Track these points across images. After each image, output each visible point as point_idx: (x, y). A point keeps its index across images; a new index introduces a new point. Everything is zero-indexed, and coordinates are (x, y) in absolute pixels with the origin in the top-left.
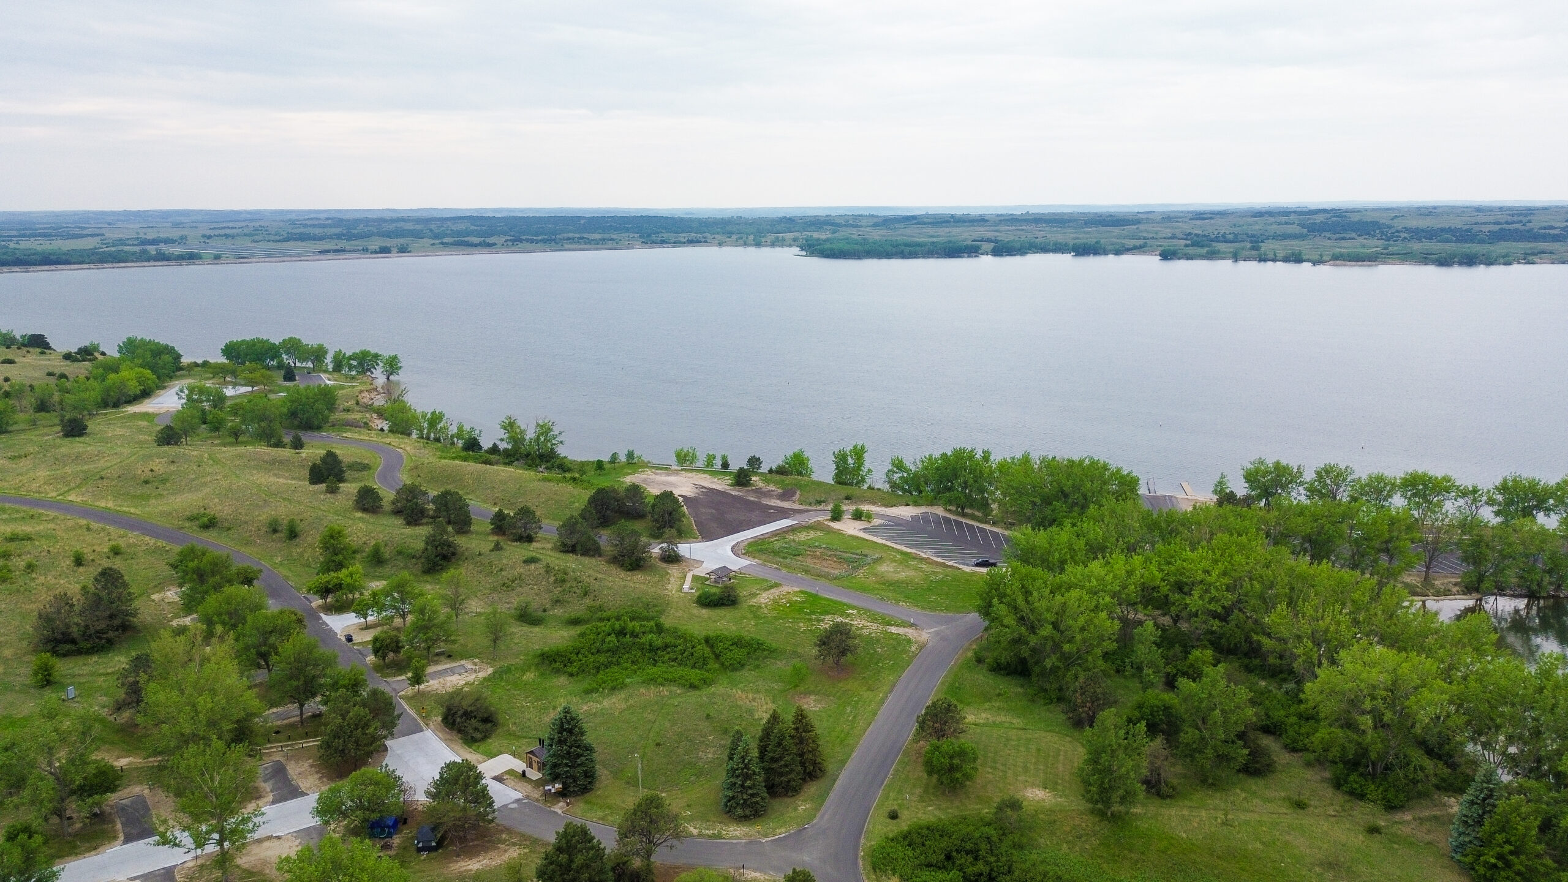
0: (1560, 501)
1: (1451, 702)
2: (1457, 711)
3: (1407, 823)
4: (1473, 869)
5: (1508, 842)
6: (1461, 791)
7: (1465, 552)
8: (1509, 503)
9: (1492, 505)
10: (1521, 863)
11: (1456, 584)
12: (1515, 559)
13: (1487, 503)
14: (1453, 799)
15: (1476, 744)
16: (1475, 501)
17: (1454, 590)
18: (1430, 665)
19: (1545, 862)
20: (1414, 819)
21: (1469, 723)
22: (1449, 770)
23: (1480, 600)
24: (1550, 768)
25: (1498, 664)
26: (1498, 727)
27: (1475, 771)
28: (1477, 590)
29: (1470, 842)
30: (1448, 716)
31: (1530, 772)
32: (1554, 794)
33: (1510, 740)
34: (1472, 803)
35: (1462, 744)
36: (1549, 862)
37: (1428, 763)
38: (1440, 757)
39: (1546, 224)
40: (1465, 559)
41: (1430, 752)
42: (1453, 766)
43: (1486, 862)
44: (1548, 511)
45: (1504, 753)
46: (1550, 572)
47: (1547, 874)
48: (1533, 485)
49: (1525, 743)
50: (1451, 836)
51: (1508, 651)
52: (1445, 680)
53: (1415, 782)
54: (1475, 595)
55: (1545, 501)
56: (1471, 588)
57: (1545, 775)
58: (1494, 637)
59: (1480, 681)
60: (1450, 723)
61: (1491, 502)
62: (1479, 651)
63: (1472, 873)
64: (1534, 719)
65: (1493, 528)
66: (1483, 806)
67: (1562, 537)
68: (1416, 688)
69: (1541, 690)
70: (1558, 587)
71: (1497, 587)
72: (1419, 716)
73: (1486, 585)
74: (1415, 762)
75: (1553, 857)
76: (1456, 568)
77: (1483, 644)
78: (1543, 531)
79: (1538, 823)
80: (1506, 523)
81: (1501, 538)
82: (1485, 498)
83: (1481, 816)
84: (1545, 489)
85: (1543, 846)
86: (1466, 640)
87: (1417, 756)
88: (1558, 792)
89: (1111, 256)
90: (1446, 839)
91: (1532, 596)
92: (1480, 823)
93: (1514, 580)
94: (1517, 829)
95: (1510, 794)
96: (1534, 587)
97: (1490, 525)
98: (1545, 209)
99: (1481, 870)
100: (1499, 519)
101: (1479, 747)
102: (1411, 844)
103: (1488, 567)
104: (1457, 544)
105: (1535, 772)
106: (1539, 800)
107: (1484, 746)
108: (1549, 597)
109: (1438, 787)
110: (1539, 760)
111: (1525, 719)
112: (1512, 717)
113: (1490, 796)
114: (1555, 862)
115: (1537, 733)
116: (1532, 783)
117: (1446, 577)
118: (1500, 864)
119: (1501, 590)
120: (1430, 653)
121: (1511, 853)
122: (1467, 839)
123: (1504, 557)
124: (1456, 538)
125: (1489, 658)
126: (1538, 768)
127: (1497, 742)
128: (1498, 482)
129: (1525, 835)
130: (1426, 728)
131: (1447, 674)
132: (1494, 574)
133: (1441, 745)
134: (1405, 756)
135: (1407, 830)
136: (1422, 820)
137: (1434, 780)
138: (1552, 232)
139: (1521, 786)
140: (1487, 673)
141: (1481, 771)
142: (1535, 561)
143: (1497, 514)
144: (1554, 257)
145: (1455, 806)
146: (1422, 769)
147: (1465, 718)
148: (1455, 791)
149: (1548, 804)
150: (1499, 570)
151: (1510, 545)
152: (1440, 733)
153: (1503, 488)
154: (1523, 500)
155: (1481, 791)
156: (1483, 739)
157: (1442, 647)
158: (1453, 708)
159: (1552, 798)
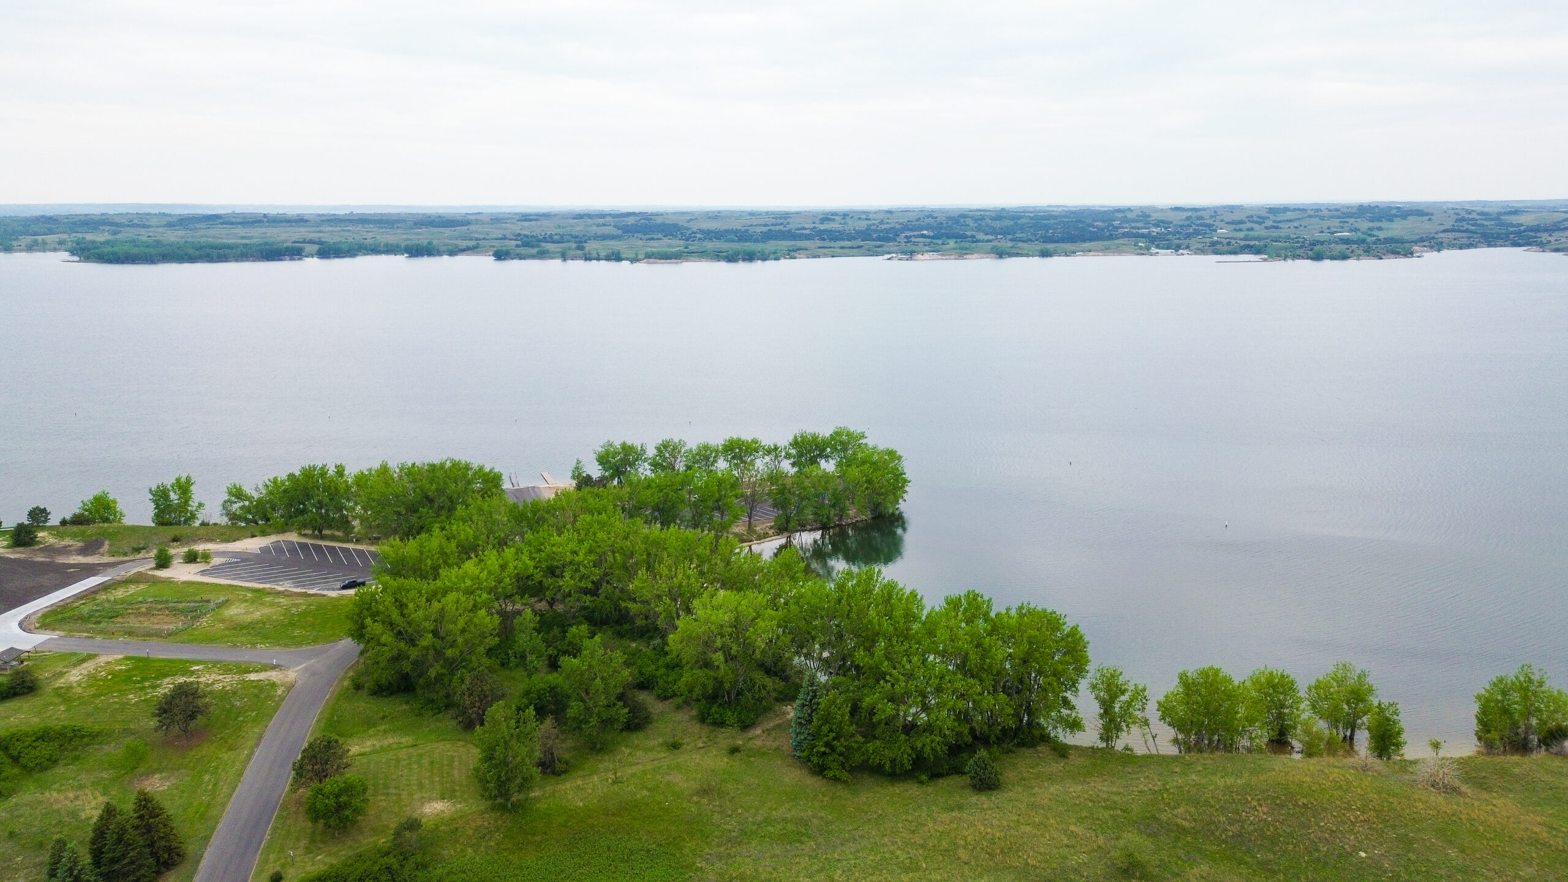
0: (834, 449)
1: (779, 626)
2: (784, 632)
3: (758, 736)
4: (809, 761)
5: (831, 731)
6: (794, 698)
7: (775, 500)
8: (800, 455)
9: (789, 458)
10: (841, 745)
11: (771, 528)
12: (809, 500)
13: (785, 457)
14: (789, 707)
15: (800, 657)
16: (776, 457)
17: (771, 532)
18: (761, 599)
19: (856, 739)
20: (763, 732)
21: (793, 640)
22: (784, 683)
23: (790, 537)
24: (852, 663)
25: (807, 587)
26: (814, 638)
27: (801, 679)
28: (786, 529)
29: (805, 739)
30: (778, 638)
31: (839, 670)
32: (856, 683)
33: (823, 647)
34: (803, 705)
35: (791, 659)
36: (859, 738)
37: (768, 682)
38: (776, 674)
39: (800, 226)
40: (775, 506)
41: (768, 672)
42: (786, 679)
43: (818, 752)
44: (827, 457)
45: (820, 659)
46: (833, 506)
47: (859, 748)
48: (815, 437)
49: (833, 647)
50: (791, 738)
51: (814, 575)
52: (773, 609)
53: (760, 700)
54: (786, 534)
55: (824, 450)
56: (784, 527)
57: (849, 669)
58: (802, 565)
59: (797, 603)
60: (780, 643)
61: (788, 456)
62: (793, 579)
63: (809, 764)
64: (837, 626)
65: (792, 477)
66: (811, 707)
67: (839, 477)
68: (753, 620)
69: (839, 601)
70: (841, 519)
71: (800, 525)
72: (757, 643)
73: (792, 524)
74: (759, 683)
75: (861, 733)
76: (767, 514)
77: (796, 573)
78: (825, 475)
79: (849, 709)
80: (800, 472)
81: (798, 484)
82: (783, 454)
83: (810, 715)
84: (823, 441)
85: (854, 726)
86: (784, 572)
87: (760, 677)
88: (859, 680)
89: (446, 258)
90: (787, 742)
91: (824, 527)
92: (810, 721)
93: (811, 517)
94: (835, 718)
95: (828, 691)
96: (825, 520)
97: (789, 475)
98: (797, 213)
99: (815, 759)
100: (796, 469)
101: (803, 659)
102: (764, 754)
103: (792, 510)
104: (768, 494)
105: (843, 670)
106: (847, 691)
107: (807, 656)
108: (836, 526)
109: (777, 700)
110: (844, 659)
111: (831, 627)
112: (823, 627)
113: (815, 697)
114: (863, 737)
115: (840, 636)
116: (841, 679)
117: (763, 523)
118: (828, 751)
119: (803, 527)
120: (758, 587)
121: (834, 739)
122: (802, 737)
123: (802, 499)
124: (767, 490)
125: (801, 583)
126: (844, 664)
127: (814, 651)
128: (791, 439)
129: (841, 722)
130: (763, 652)
131: (773, 604)
132: (797, 514)
133: (775, 664)
134: (751, 680)
135: (759, 743)
136: (768, 732)
137: (774, 695)
138: (804, 232)
139: (834, 683)
140: (802, 596)
141: (806, 678)
142: (823, 499)
143: (793, 465)
144: (808, 252)
145: (791, 712)
146: (764, 687)
147: (790, 637)
148: (789, 700)
149: (853, 692)
150: (800, 511)
151: (804, 489)
152: (773, 654)
153: (795, 444)
154: (809, 451)
155: (808, 694)
156: (805, 651)
157: (768, 581)
158: (781, 630)
159: (856, 686)
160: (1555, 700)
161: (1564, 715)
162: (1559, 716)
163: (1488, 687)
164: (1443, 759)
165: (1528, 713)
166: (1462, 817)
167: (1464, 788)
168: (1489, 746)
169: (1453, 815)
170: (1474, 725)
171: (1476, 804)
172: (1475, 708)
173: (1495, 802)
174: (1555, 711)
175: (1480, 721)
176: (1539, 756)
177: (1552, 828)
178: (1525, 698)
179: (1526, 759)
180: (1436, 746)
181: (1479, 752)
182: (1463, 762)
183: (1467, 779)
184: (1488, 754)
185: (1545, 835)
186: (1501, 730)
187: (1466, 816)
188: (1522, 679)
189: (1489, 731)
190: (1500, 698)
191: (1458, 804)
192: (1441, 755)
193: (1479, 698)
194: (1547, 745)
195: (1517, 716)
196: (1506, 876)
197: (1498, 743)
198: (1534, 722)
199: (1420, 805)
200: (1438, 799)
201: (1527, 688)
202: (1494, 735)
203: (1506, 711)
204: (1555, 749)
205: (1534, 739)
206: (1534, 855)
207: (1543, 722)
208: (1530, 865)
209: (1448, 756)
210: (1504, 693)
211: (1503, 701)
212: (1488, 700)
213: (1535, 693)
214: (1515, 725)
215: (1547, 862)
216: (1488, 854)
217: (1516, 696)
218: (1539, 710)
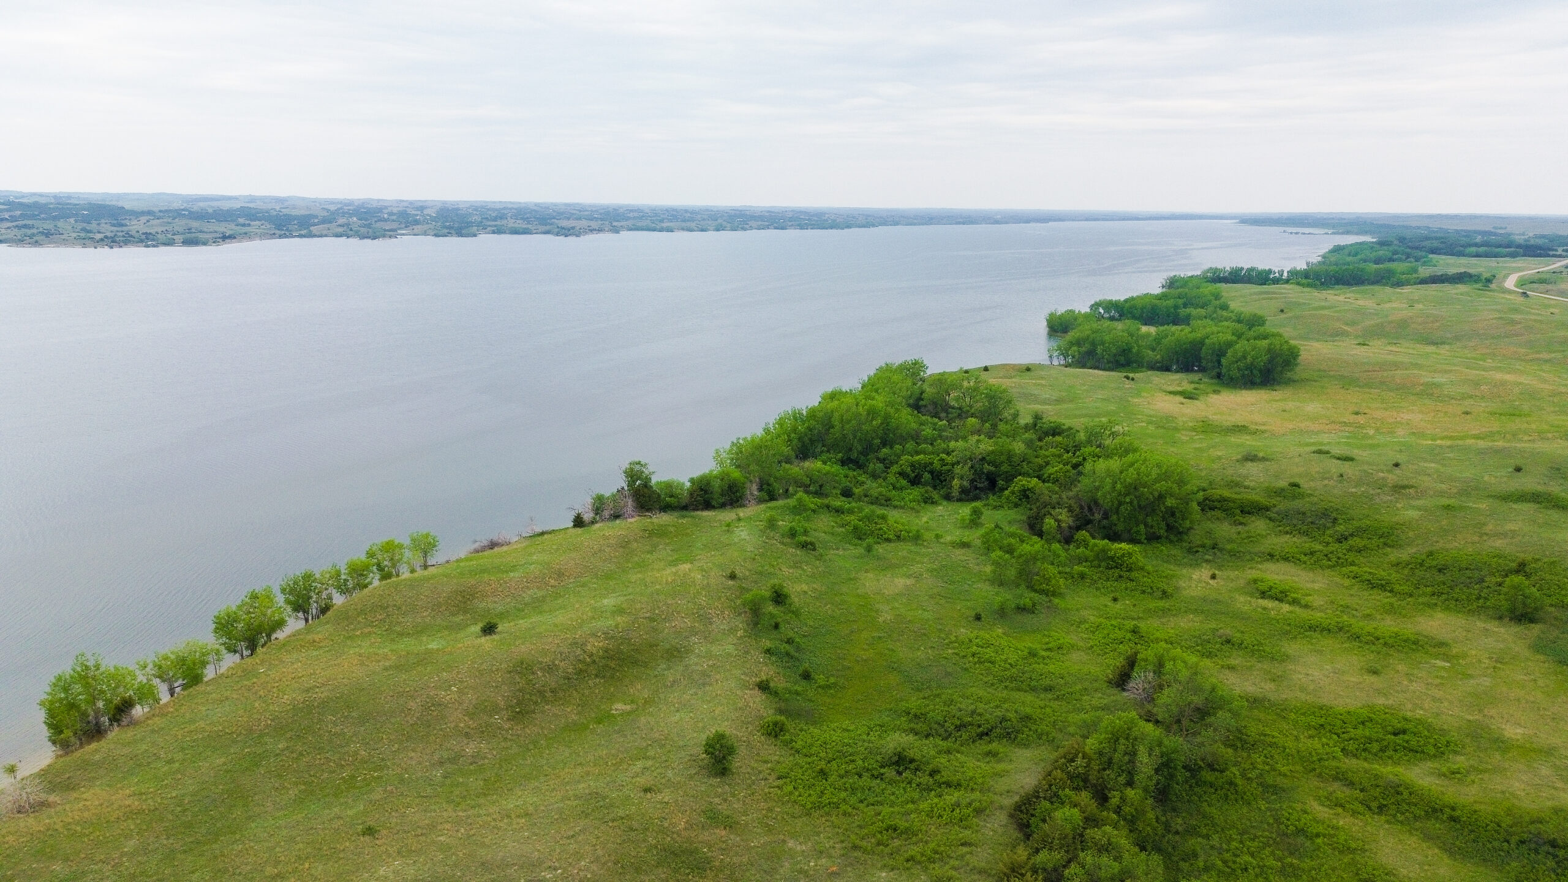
160: (112, 677)
161: (125, 687)
162: (121, 689)
163: (48, 690)
164: (23, 779)
165: (93, 700)
166: (56, 827)
167: (52, 798)
168: (65, 746)
169: (48, 830)
170: (45, 732)
171: (67, 807)
173: (85, 796)
174: (117, 687)
175: (50, 726)
176: (114, 734)
177: (141, 794)
178: (87, 686)
179: (103, 743)
180: (12, 770)
181: (57, 757)
182: (43, 774)
183: (53, 788)
184: (67, 754)
185: (136, 803)
186: (73, 726)
187: (61, 824)
188: (79, 669)
189: (61, 732)
190: (63, 695)
191: (50, 817)
192: (19, 777)
193: (42, 704)
194: (118, 721)
195: (83, 706)
196: (113, 860)
197: (73, 739)
198: (100, 704)
199: (11, 838)
200: (31, 823)
201: (86, 677)
202: (68, 733)
203: (72, 706)
204: (125, 721)
205: (105, 720)
206: (132, 827)
207: (108, 702)
208: (131, 837)
209: (27, 774)
210: (66, 690)
211: (67, 697)
212: (52, 703)
213: (94, 678)
214: (84, 714)
215: (145, 827)
216: (92, 849)
217: (78, 688)
218: (102, 692)
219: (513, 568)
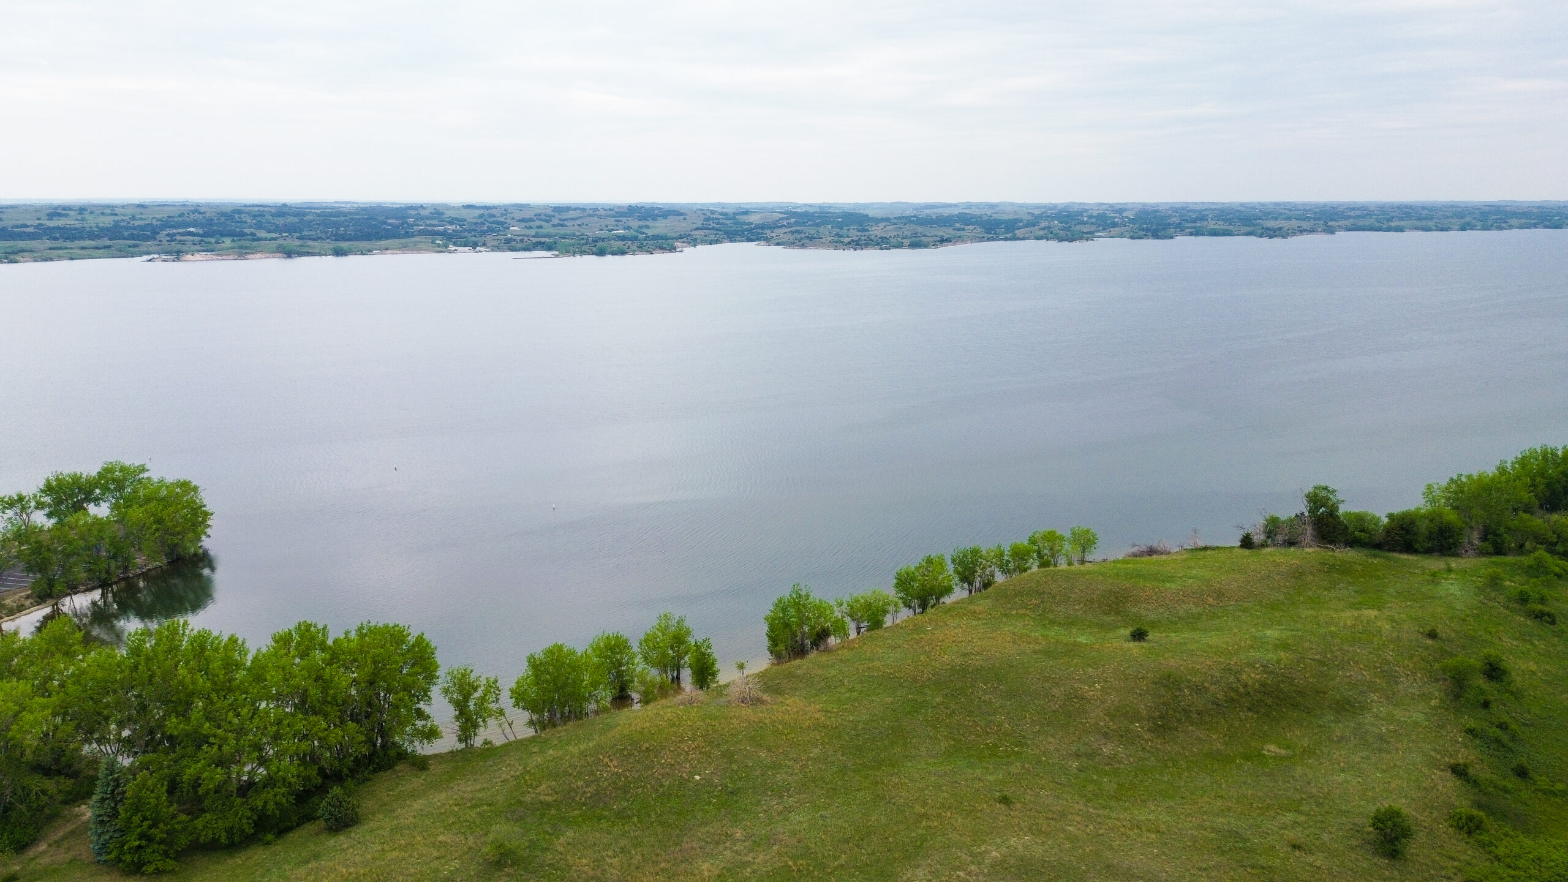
0: (105, 489)
1: (54, 715)
2: (63, 720)
3: (44, 852)
4: (120, 861)
5: (145, 819)
6: (89, 794)
7: (28, 562)
8: (58, 502)
9: (42, 508)
10: (162, 832)
11: (27, 597)
12: (78, 554)
13: (37, 508)
14: (84, 807)
15: (90, 744)
16: (23, 509)
17: (28, 603)
18: (23, 687)
19: (179, 819)
20: (50, 845)
21: (78, 727)
22: (72, 781)
23: (57, 604)
24: (163, 734)
25: (89, 660)
26: (107, 719)
27: (96, 769)
28: (50, 596)
29: (111, 837)
30: (56, 728)
31: (147, 746)
32: (172, 756)
33: (121, 725)
34: (103, 800)
35: (77, 750)
36: (183, 817)
37: (50, 785)
38: (59, 773)
39: (19, 223)
40: (30, 569)
41: (47, 772)
42: (74, 775)
43: (130, 848)
44: (96, 501)
45: (119, 740)
46: (114, 557)
47: (184, 829)
48: (76, 479)
49: (135, 723)
50: (92, 842)
51: (97, 644)
52: (43, 696)
53: (40, 809)
54: (51, 602)
55: (91, 492)
56: (45, 594)
57: (161, 742)
58: (79, 635)
59: (77, 682)
60: (59, 735)
61: (40, 506)
62: (69, 654)
63: (121, 865)
64: (136, 697)
65: (49, 530)
66: (113, 798)
67: (116, 522)
68: (15, 716)
69: (136, 668)
70: (126, 569)
71: (69, 587)
72: (27, 742)
73: (58, 588)
74: (35, 789)
75: (183, 811)
76: (21, 582)
77: (71, 646)
78: (98, 522)
79: (165, 788)
80: (60, 522)
81: (59, 538)
82: (33, 504)
83: (114, 809)
84: (88, 481)
85: (175, 806)
86: (53, 648)
87: (36, 783)
88: (174, 752)
90: (86, 848)
91: (104, 585)
92: (115, 815)
93: (84, 575)
94: (149, 803)
95: (135, 775)
96: (104, 576)
97: (46, 528)
98: (12, 207)
99: (128, 858)
100: (53, 521)
101: (95, 745)
102: (55, 871)
103: (56, 571)
104: (17, 557)
105: (151, 745)
106: (161, 768)
107: (99, 742)
108: (120, 580)
109: (65, 803)
110: (151, 732)
111: (129, 700)
112: (118, 703)
113: (118, 785)
114: (188, 814)
115: (143, 708)
116: (150, 756)
117: (15, 593)
118: (144, 843)
119: (73, 589)
120: (18, 674)
121: (150, 827)
122: (107, 837)
123: (68, 556)
124: (14, 552)
125: (81, 657)
126: (152, 739)
127: (109, 733)
128: (42, 484)
129: (157, 806)
130: (37, 751)
131: (43, 690)
132: (63, 575)
133: (57, 761)
134: (23, 788)
135: (45, 860)
136: (58, 843)
137: (60, 798)
138: (26, 230)
139: (141, 763)
140: (83, 672)
141: (102, 767)
142: (98, 551)
143: (49, 516)
144: (35, 255)
145: (87, 812)
146: (44, 792)
147: (73, 724)
148: (83, 798)
149: (169, 767)
150: (67, 570)
151: (70, 543)
152: (52, 749)
153: (49, 489)
154: (71, 496)
155: (108, 785)
156: (96, 736)
157: (32, 663)
158: (59, 719)
159: (171, 760)
160: (818, 608)
161: (825, 618)
162: (822, 620)
163: (772, 608)
164: (747, 676)
165: (801, 624)
166: (766, 721)
167: (766, 697)
168: (778, 656)
169: (760, 722)
170: (766, 642)
171: (775, 707)
172: (765, 628)
173: (787, 702)
174: (819, 617)
175: (771, 638)
176: (813, 655)
177: (827, 711)
178: (798, 611)
179: (804, 661)
180: (741, 667)
181: (773, 664)
182: (762, 675)
183: (767, 689)
184: (779, 663)
185: (823, 718)
186: (785, 642)
187: (769, 720)
188: (794, 596)
189: (777, 645)
190: (781, 615)
191: (762, 712)
192: (746, 673)
193: (766, 619)
194: (817, 645)
195: (794, 628)
196: (802, 761)
197: (784, 653)
198: (806, 629)
199: (735, 721)
200: (747, 712)
201: (798, 603)
202: (781, 647)
203: (787, 625)
204: (822, 648)
205: (808, 642)
206: (818, 738)
207: (812, 628)
208: (816, 746)
209: (751, 673)
210: (784, 610)
211: (784, 617)
212: (773, 619)
213: (804, 605)
214: (794, 635)
215: (827, 740)
216: (787, 747)
217: (792, 611)
218: (808, 619)
219: (1170, 579)
